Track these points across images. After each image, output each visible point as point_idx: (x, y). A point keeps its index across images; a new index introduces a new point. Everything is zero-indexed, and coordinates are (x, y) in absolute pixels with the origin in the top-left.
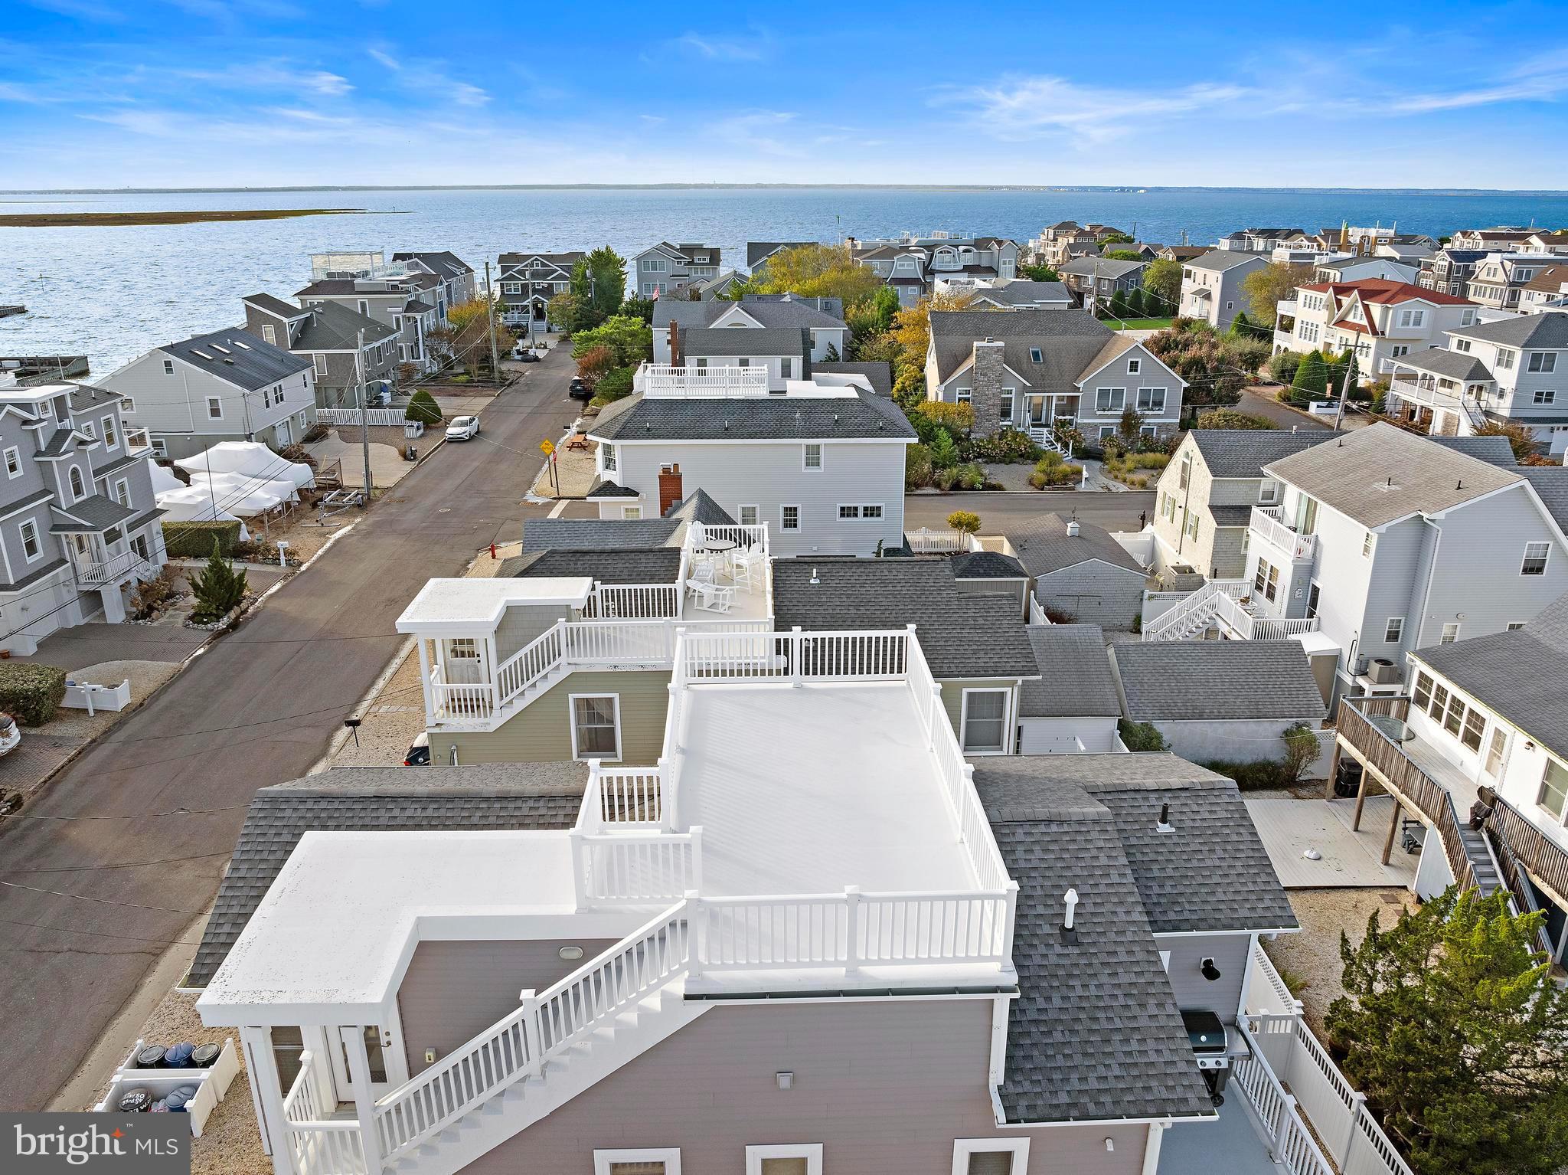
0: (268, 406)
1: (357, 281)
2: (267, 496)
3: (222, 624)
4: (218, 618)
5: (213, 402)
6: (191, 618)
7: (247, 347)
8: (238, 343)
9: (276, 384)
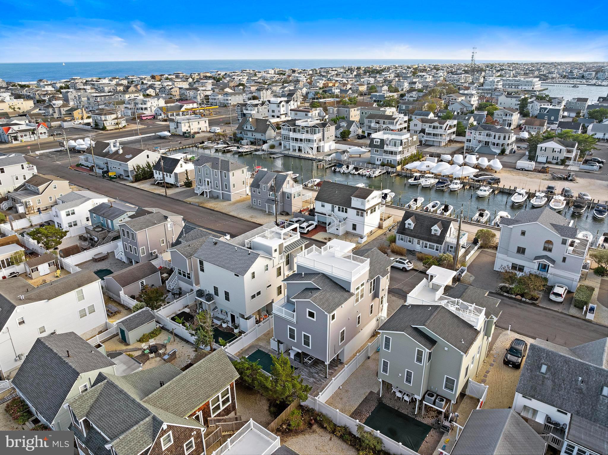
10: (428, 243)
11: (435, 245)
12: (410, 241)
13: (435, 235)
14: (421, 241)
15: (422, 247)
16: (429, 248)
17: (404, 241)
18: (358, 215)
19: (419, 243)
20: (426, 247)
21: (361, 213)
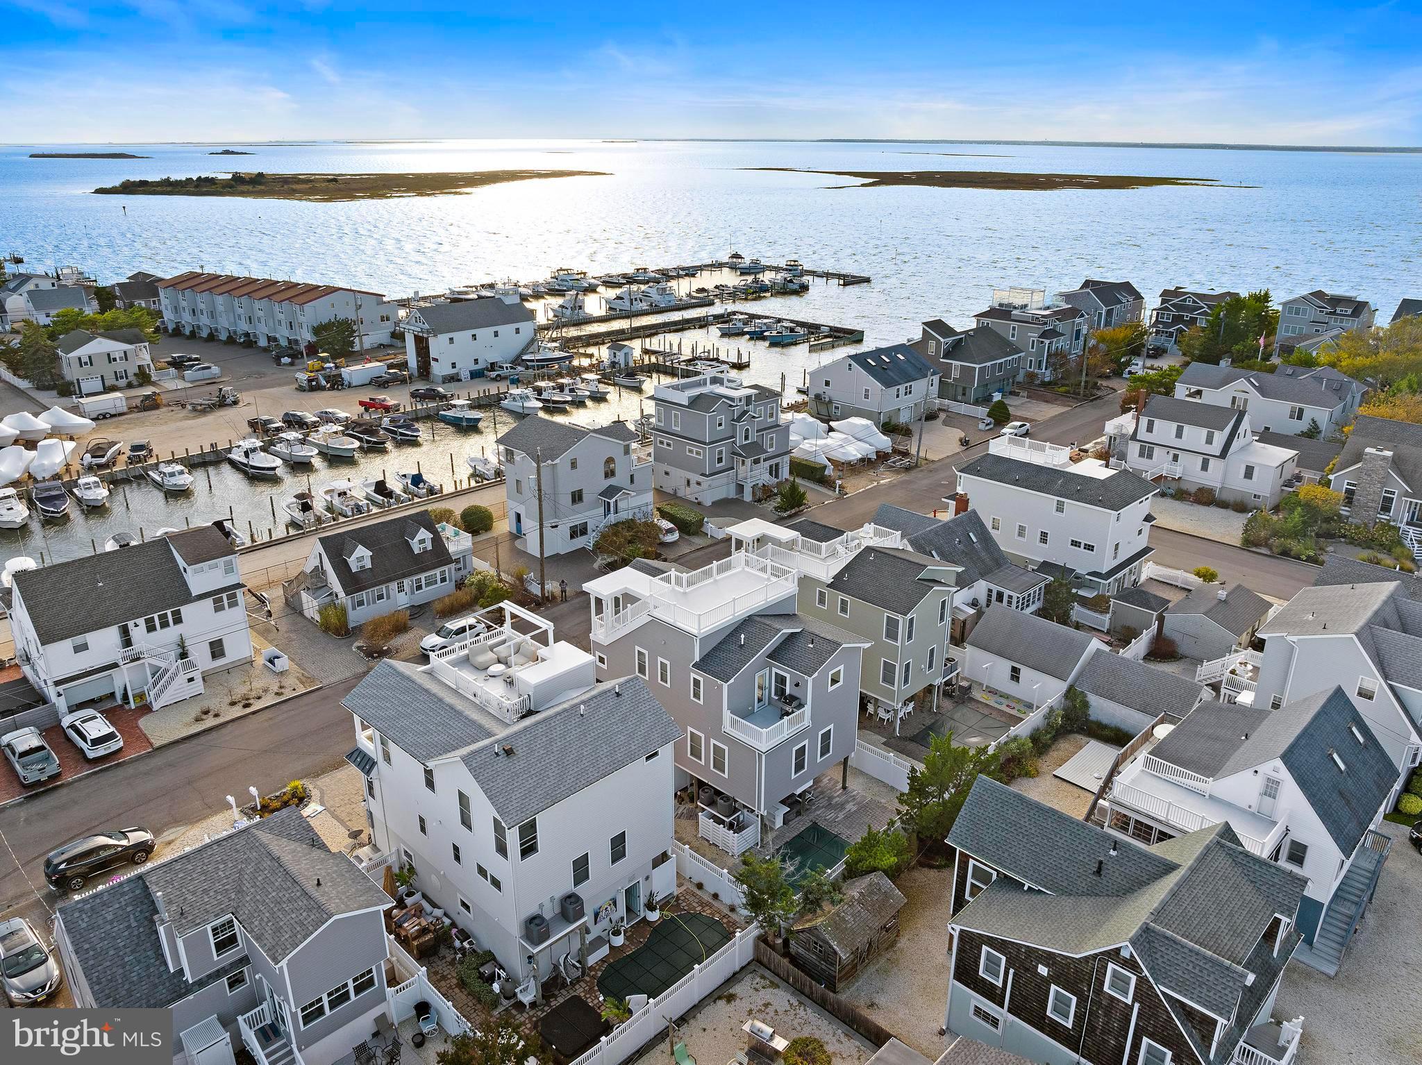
0: (898, 396)
1: (1014, 312)
2: (854, 452)
3: (785, 515)
4: (786, 510)
5: (867, 391)
6: (775, 508)
7: (902, 358)
8: (899, 356)
9: (908, 384)
10: (423, 576)
11: (437, 572)
12: (380, 597)
13: (425, 551)
14: (407, 582)
15: (413, 593)
16: (427, 585)
17: (368, 604)
18: (219, 608)
19: (401, 589)
20: (419, 587)
21: (229, 598)
